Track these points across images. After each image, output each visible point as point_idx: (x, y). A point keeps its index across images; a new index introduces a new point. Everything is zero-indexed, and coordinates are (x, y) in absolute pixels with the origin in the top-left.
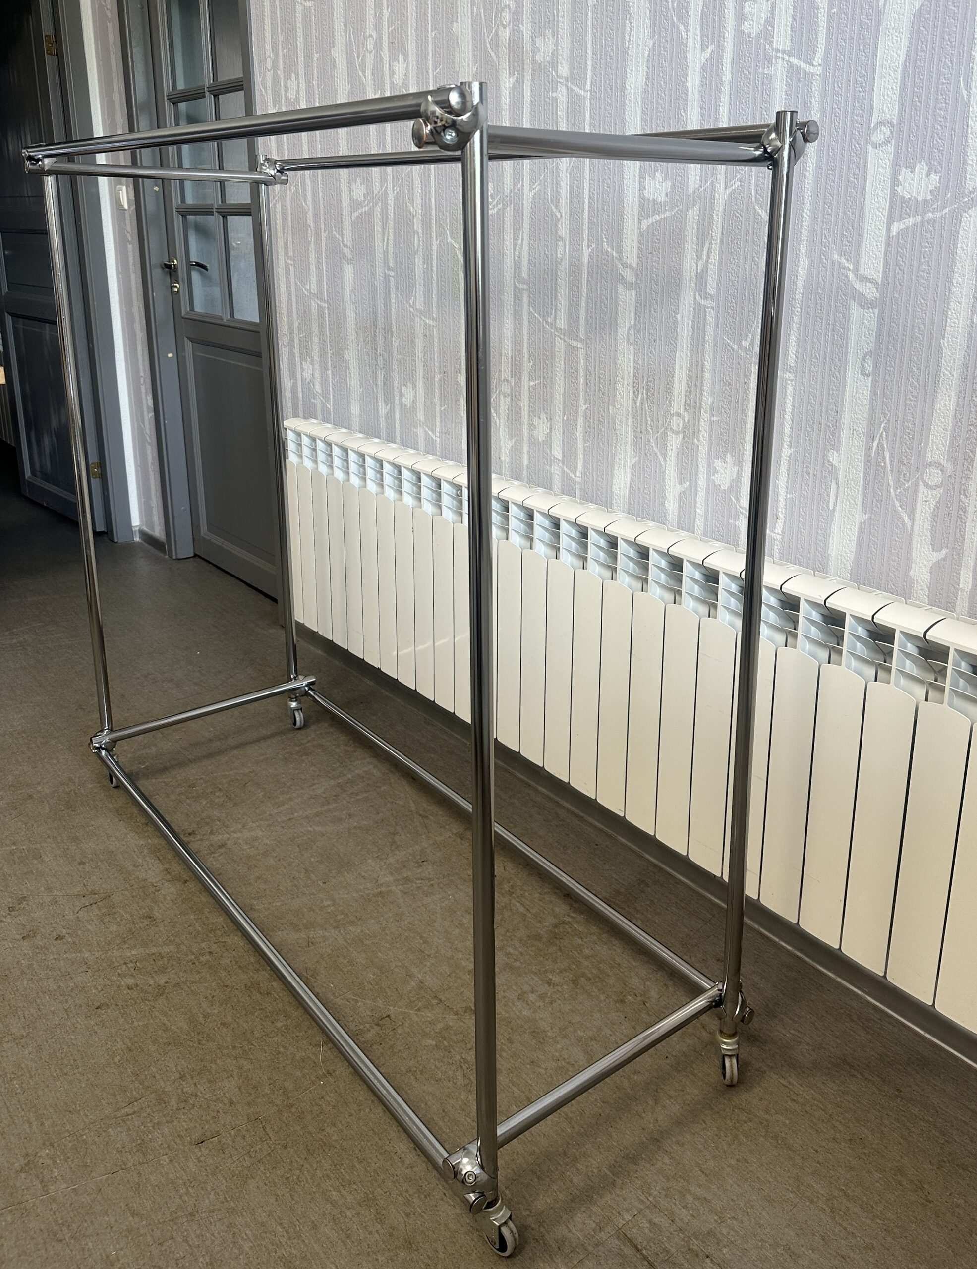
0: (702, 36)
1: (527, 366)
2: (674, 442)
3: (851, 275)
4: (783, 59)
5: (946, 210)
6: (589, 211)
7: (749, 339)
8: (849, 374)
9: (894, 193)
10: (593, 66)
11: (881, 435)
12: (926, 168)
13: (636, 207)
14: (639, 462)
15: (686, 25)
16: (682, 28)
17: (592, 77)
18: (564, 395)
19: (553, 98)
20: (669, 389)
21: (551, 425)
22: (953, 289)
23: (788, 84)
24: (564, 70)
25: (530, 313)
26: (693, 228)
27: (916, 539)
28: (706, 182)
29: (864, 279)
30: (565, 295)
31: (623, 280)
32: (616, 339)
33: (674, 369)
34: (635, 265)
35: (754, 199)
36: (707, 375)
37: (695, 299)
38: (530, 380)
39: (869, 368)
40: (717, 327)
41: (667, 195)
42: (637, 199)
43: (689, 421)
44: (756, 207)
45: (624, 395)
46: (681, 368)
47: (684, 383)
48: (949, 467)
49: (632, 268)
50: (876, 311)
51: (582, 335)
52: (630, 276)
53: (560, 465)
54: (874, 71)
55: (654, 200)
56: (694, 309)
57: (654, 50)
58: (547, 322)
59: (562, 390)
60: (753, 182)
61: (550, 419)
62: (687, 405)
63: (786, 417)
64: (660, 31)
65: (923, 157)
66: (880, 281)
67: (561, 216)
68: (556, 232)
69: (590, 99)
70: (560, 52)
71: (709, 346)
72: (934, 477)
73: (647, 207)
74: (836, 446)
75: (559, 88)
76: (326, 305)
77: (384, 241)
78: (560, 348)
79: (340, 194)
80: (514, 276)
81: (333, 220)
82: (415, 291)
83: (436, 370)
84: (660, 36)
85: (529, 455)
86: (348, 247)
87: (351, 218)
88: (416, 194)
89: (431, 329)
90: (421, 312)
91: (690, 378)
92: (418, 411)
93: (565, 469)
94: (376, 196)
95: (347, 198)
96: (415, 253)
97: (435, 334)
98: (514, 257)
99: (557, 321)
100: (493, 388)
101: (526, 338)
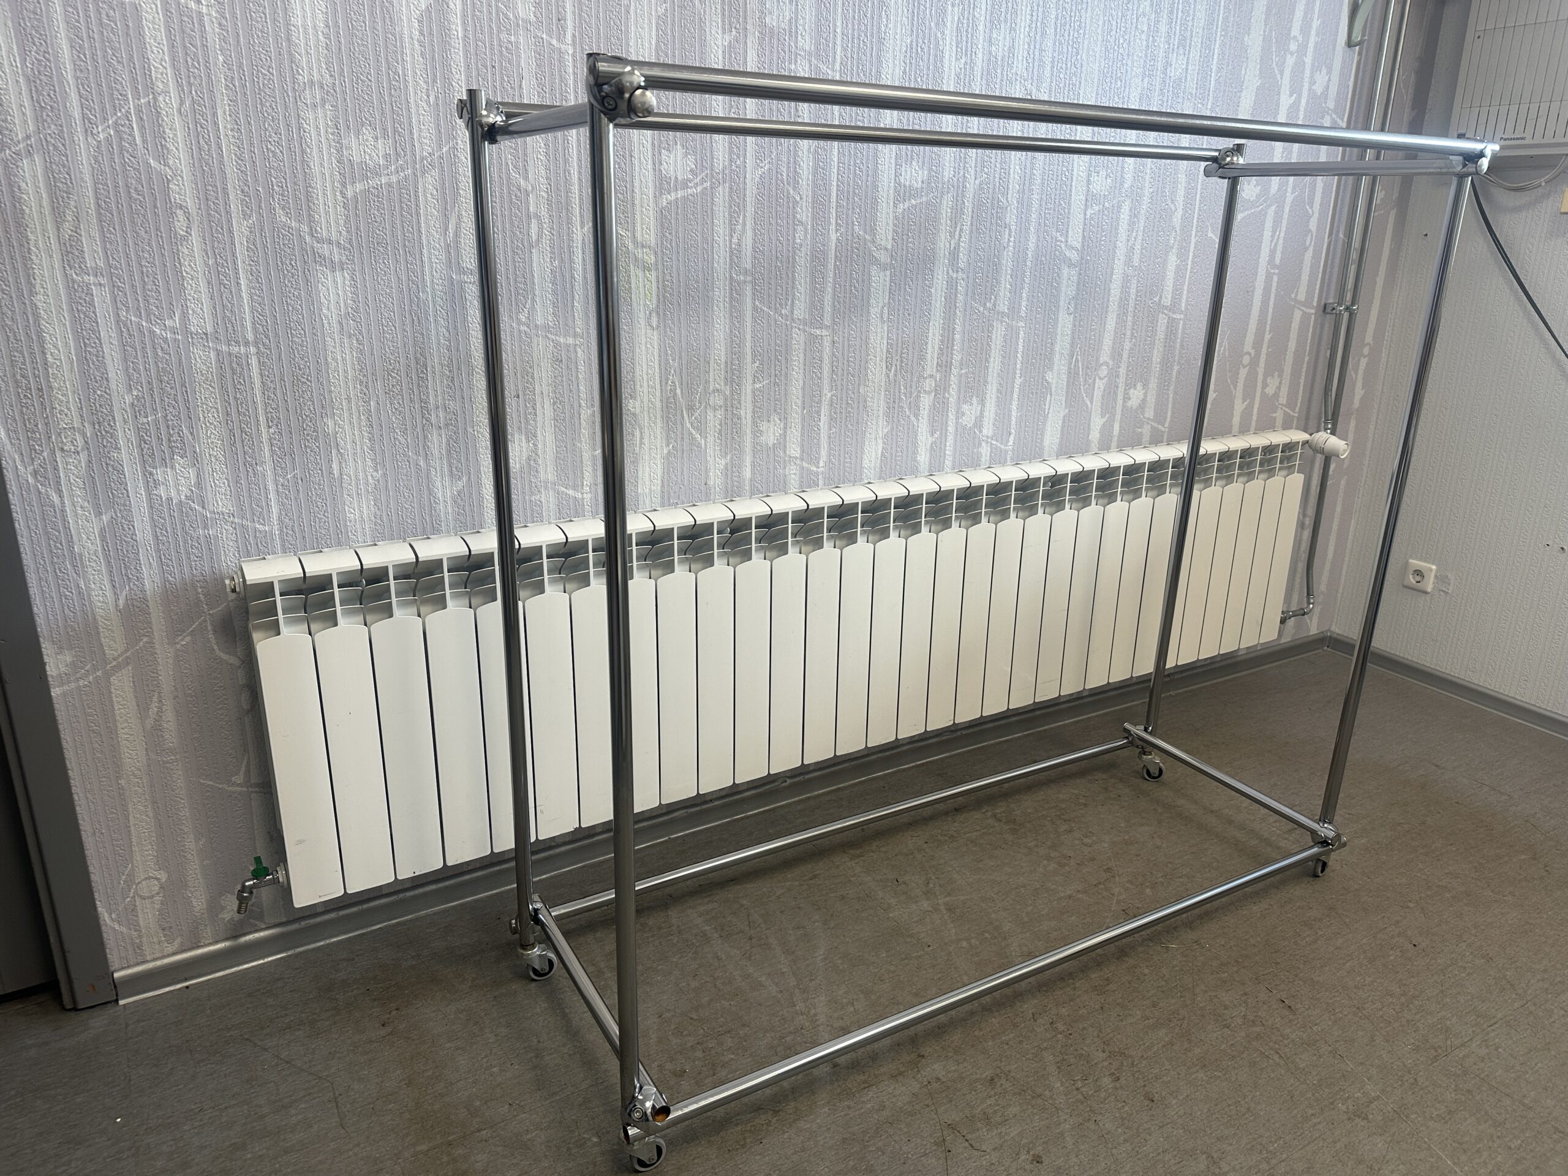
0: (957, 47)
1: (750, 368)
2: (926, 401)
3: (1063, 245)
6: (837, 195)
7: (992, 302)
8: (1061, 315)
9: (1088, 189)
10: (842, 47)
11: (1077, 353)
12: (1106, 173)
13: (892, 192)
14: (893, 429)
15: (943, 34)
16: (939, 35)
17: (842, 59)
18: (803, 389)
20: (922, 358)
21: (786, 424)
24: (805, 41)
25: (755, 308)
26: (947, 212)
27: (1093, 414)
29: (1072, 247)
30: (806, 282)
31: (876, 262)
32: (868, 320)
33: (927, 338)
34: (889, 247)
36: (957, 337)
37: (948, 273)
38: (754, 382)
39: (1072, 309)
40: (967, 295)
41: (923, 182)
42: (892, 184)
43: (940, 379)
45: (877, 372)
46: (934, 335)
47: (937, 347)
48: (1111, 363)
49: (886, 249)
51: (827, 321)
52: (883, 257)
53: (798, 462)
55: (911, 187)
56: (947, 282)
57: (911, 48)
58: (781, 315)
59: (801, 383)
61: (784, 419)
62: (940, 366)
64: (918, 32)
65: (1104, 167)
66: (1080, 248)
67: (801, 198)
68: (794, 217)
70: (801, 21)
71: (960, 311)
72: (1104, 371)
73: (903, 193)
74: (1051, 369)
75: (799, 61)
76: (253, 350)
77: (446, 229)
78: (798, 339)
79: (303, 152)
80: (731, 268)
81: (276, 197)
82: (533, 300)
83: (583, 404)
84: (917, 36)
85: (753, 466)
86: (330, 242)
87: (341, 192)
88: (532, 161)
89: (572, 349)
90: (547, 328)
91: (942, 341)
92: (541, 469)
93: (805, 464)
94: (423, 159)
95: (330, 159)
96: (531, 246)
97: (579, 355)
98: (731, 245)
99: (795, 312)
100: (695, 405)
101: (748, 337)
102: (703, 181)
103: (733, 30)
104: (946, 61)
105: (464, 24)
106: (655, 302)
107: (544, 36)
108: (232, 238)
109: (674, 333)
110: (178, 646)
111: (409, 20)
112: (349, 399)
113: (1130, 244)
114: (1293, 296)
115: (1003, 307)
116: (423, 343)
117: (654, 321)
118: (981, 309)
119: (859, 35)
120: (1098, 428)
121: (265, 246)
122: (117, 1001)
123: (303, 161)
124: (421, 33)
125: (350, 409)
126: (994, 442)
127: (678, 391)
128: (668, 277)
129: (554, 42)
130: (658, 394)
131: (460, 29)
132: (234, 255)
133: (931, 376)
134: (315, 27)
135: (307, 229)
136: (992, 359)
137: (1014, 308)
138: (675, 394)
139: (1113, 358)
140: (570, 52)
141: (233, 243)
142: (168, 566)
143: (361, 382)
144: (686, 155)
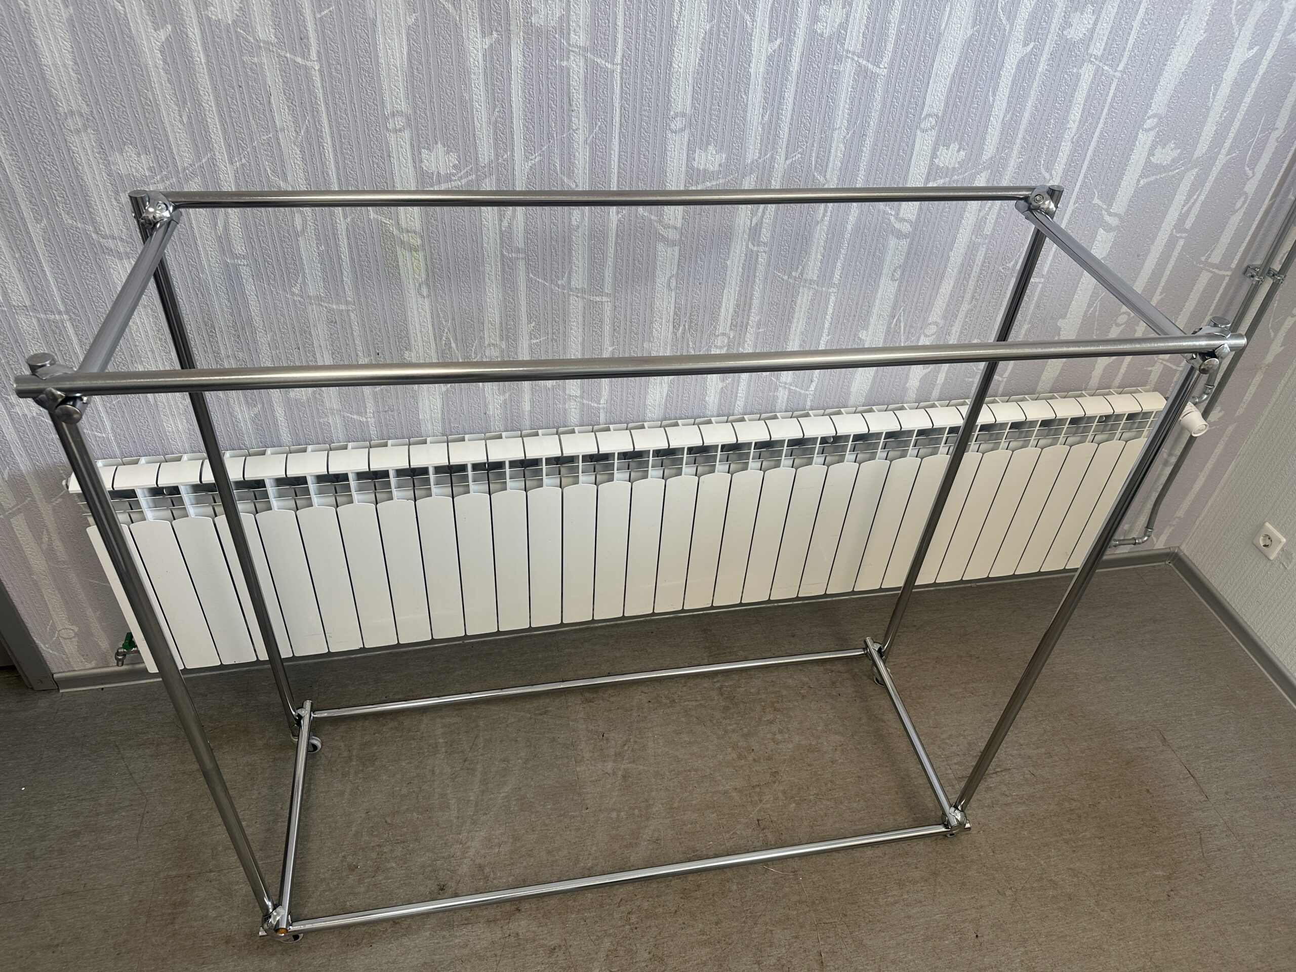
0: (770, 28)
1: (525, 327)
3: (892, 218)
4: (853, 59)
5: (966, 174)
6: (618, 181)
7: (799, 270)
8: (882, 281)
9: (932, 163)
10: (625, 39)
11: (900, 315)
12: (957, 147)
13: (683, 176)
15: (753, 16)
16: (747, 17)
17: (624, 51)
18: (583, 344)
19: (561, 67)
20: (715, 318)
22: (963, 221)
23: (855, 80)
24: (579, 38)
25: (529, 280)
28: (766, 155)
29: (903, 220)
30: (584, 258)
31: (664, 240)
32: (653, 289)
33: (720, 302)
34: (679, 225)
35: (813, 168)
36: (756, 302)
37: (747, 247)
38: (531, 338)
39: (897, 276)
40: (769, 265)
41: (720, 165)
42: (683, 169)
43: (734, 337)
44: (816, 174)
45: (663, 331)
46: (728, 300)
47: (731, 311)
48: (942, 322)
49: (676, 228)
50: (908, 240)
51: (608, 289)
52: (673, 235)
53: (576, 400)
54: (930, 77)
55: (705, 170)
56: (746, 255)
57: (711, 34)
58: (557, 285)
59: (580, 339)
60: (814, 154)
62: (733, 326)
63: (827, 317)
64: (720, 17)
65: (956, 139)
66: (914, 221)
69: (621, 73)
70: (573, 17)
71: (759, 280)
74: (866, 327)
75: (572, 58)
76: (65, 317)
77: (216, 224)
78: (576, 305)
79: (76, 169)
80: (502, 246)
81: (60, 205)
82: (304, 277)
83: (360, 354)
84: (719, 21)
85: (532, 401)
86: (114, 238)
87: (116, 199)
88: (290, 166)
89: (345, 314)
90: (319, 298)
91: (738, 306)
92: (326, 400)
93: (585, 401)
94: (184, 169)
95: (100, 173)
96: (297, 235)
97: (352, 318)
98: (500, 228)
99: (573, 283)
100: (470, 356)
101: (523, 303)
102: (467, 174)
103: (494, 32)
104: (755, 45)
105: (206, 50)
106: (424, 276)
107: (288, 55)
108: (30, 237)
109: (445, 300)
110: (54, 504)
111: (151, 51)
112: (152, 351)
113: (981, 214)
114: (1203, 259)
115: (812, 273)
116: (209, 311)
117: (425, 291)
118: (786, 277)
119: (645, 25)
120: (919, 378)
121: (59, 243)
122: (58, 690)
123: (77, 176)
124: (165, 61)
125: (154, 358)
126: (792, 388)
127: (453, 345)
128: (436, 256)
129: (299, 60)
130: (433, 346)
131: (202, 56)
132: (34, 249)
133: (724, 334)
134: (64, 65)
135: (91, 229)
136: (795, 320)
137: (825, 277)
138: (450, 347)
139: (945, 317)
140: (317, 68)
141: (32, 241)
142: (34, 456)
143: (160, 339)
144: (448, 152)
